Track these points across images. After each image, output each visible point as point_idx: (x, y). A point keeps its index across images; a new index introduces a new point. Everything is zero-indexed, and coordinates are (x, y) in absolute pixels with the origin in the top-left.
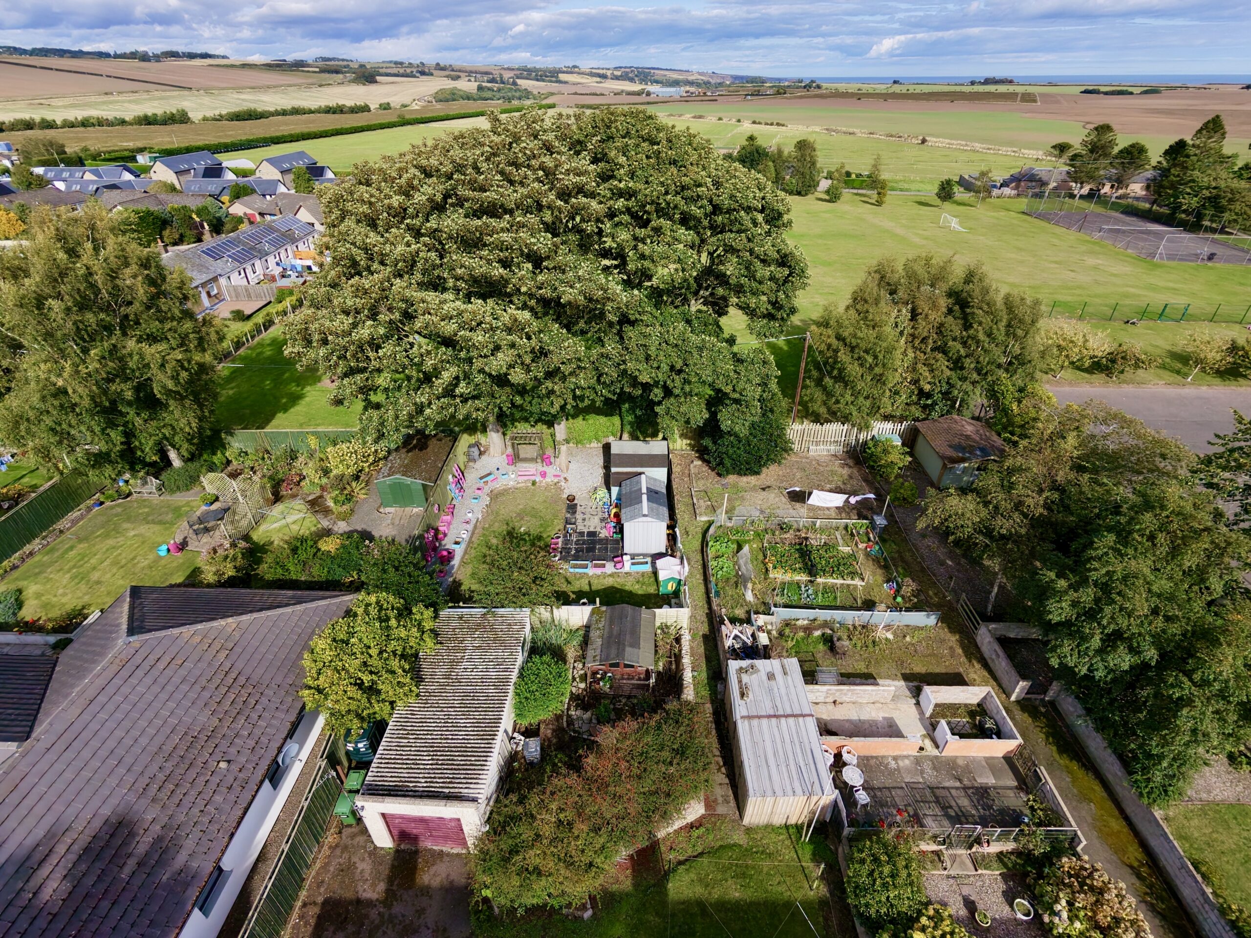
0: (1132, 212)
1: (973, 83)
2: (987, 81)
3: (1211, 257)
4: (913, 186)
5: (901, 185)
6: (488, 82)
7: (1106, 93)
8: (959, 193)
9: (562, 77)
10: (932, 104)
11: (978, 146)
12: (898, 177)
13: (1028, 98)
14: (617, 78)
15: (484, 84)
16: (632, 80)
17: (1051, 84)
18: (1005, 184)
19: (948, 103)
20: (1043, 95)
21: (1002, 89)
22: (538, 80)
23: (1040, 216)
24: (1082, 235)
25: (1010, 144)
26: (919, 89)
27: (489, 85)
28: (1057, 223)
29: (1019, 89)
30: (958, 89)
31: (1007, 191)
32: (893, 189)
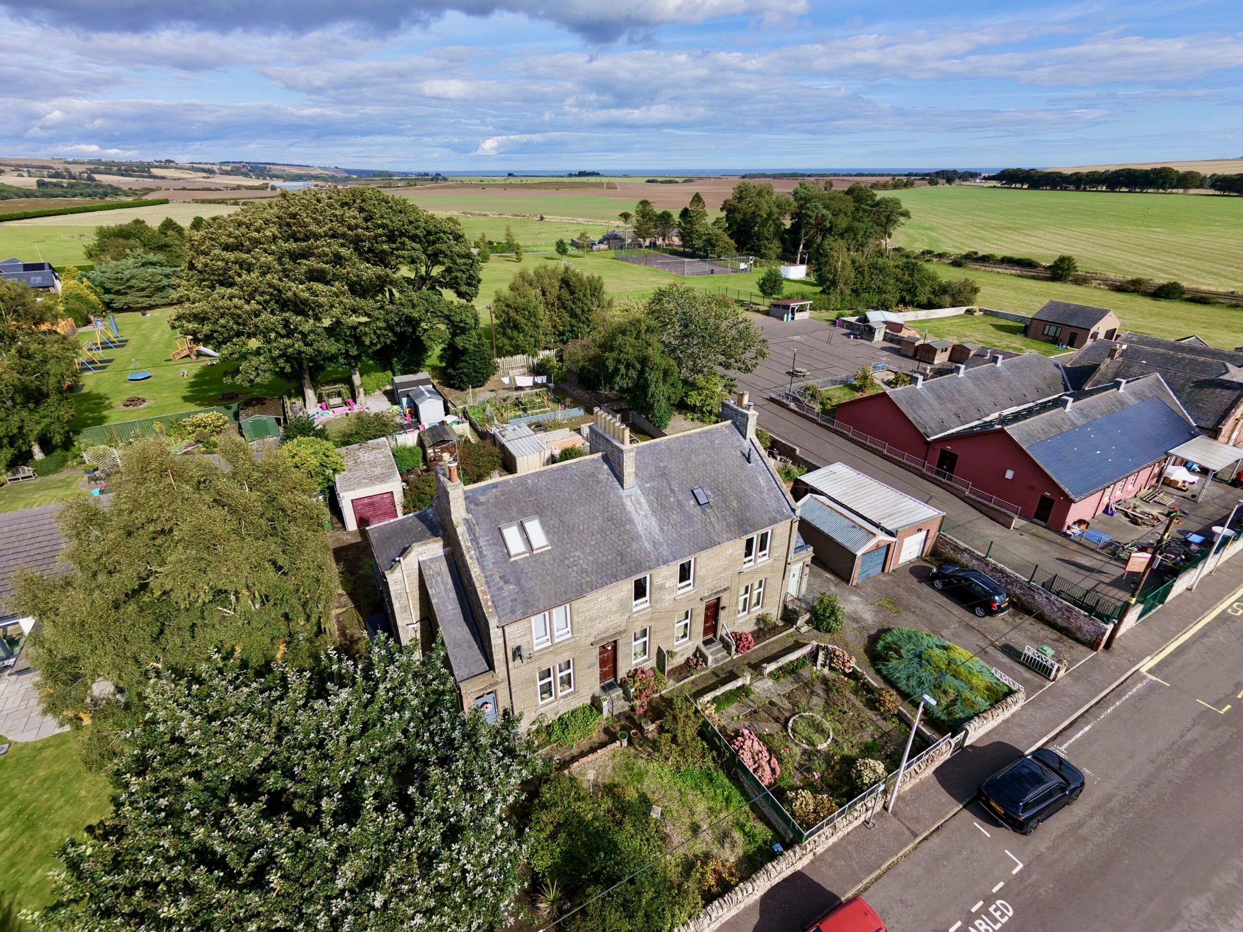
0: (674, 253)
1: (570, 175)
2: (582, 174)
3: (712, 272)
4: (540, 249)
5: (531, 249)
6: (50, 177)
7: (662, 182)
8: (571, 250)
9: (155, 171)
10: (542, 191)
11: (580, 220)
12: (529, 243)
13: (611, 186)
14: (227, 173)
15: (47, 180)
16: (246, 175)
17: (625, 176)
18: (601, 242)
19: (554, 191)
20: (620, 184)
21: (592, 179)
22: (122, 175)
23: (623, 259)
24: (648, 267)
25: (602, 218)
26: (530, 180)
27: (54, 180)
28: (633, 262)
29: (604, 180)
30: (560, 179)
31: (602, 246)
32: (526, 251)
